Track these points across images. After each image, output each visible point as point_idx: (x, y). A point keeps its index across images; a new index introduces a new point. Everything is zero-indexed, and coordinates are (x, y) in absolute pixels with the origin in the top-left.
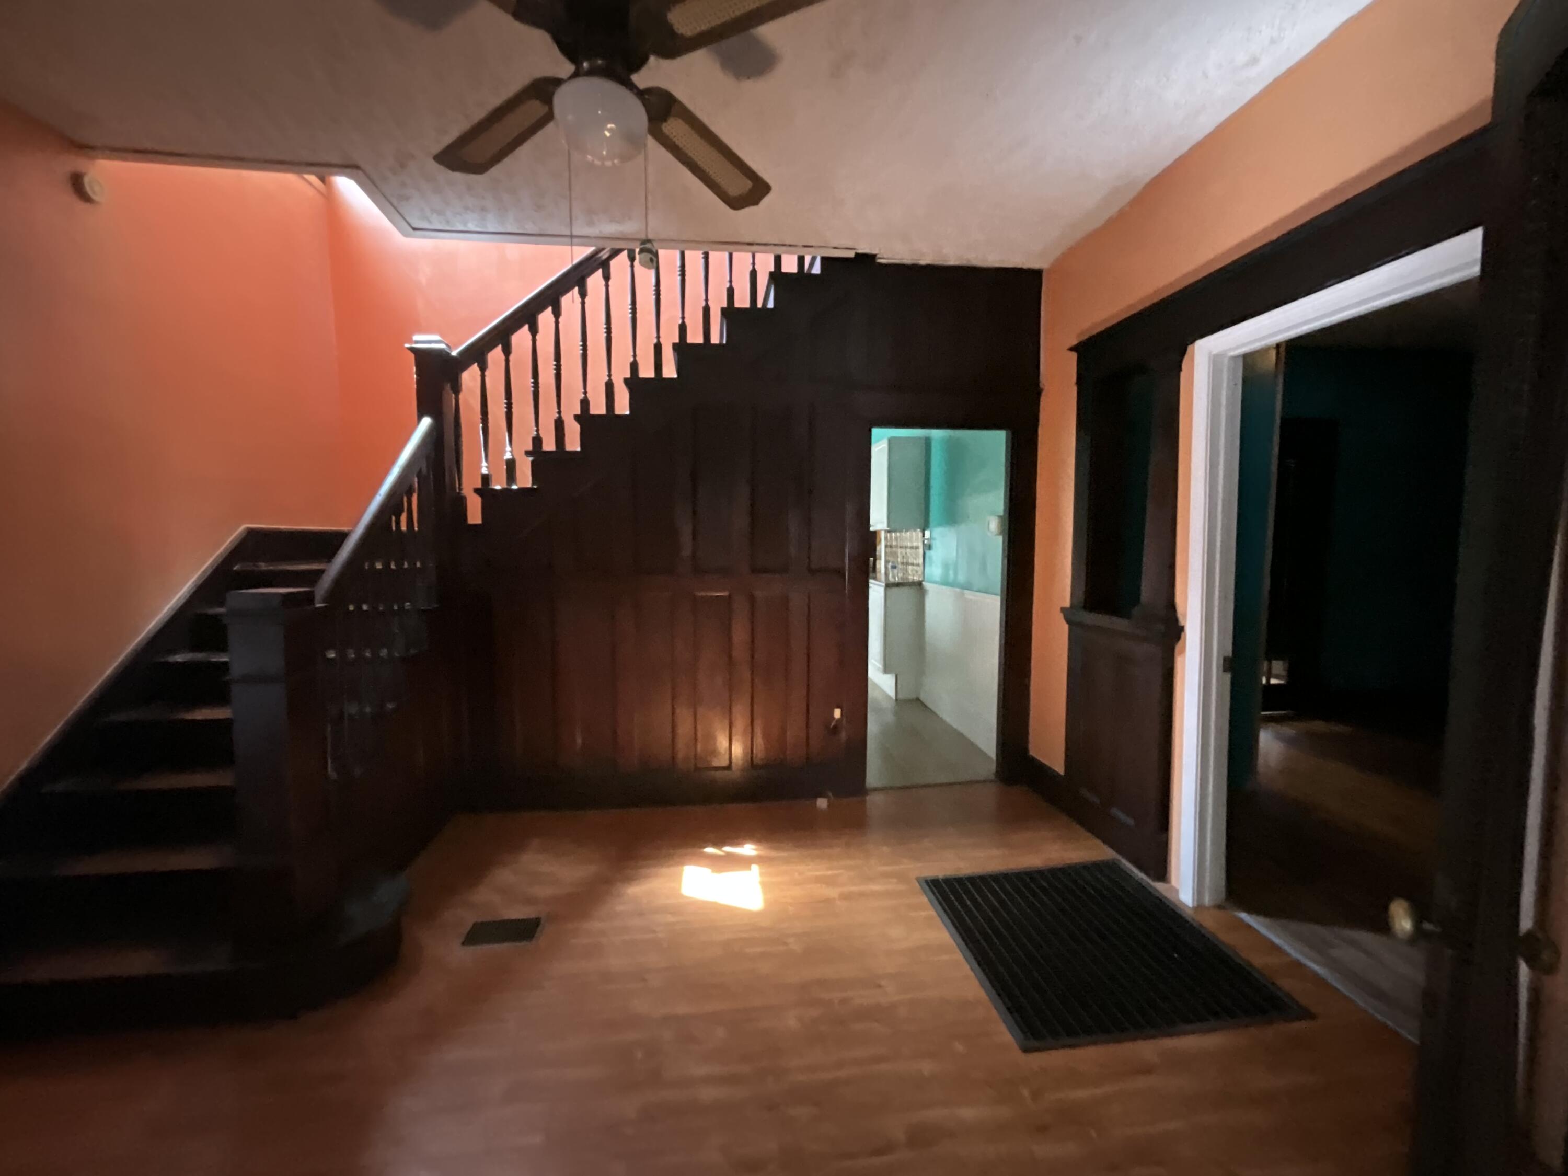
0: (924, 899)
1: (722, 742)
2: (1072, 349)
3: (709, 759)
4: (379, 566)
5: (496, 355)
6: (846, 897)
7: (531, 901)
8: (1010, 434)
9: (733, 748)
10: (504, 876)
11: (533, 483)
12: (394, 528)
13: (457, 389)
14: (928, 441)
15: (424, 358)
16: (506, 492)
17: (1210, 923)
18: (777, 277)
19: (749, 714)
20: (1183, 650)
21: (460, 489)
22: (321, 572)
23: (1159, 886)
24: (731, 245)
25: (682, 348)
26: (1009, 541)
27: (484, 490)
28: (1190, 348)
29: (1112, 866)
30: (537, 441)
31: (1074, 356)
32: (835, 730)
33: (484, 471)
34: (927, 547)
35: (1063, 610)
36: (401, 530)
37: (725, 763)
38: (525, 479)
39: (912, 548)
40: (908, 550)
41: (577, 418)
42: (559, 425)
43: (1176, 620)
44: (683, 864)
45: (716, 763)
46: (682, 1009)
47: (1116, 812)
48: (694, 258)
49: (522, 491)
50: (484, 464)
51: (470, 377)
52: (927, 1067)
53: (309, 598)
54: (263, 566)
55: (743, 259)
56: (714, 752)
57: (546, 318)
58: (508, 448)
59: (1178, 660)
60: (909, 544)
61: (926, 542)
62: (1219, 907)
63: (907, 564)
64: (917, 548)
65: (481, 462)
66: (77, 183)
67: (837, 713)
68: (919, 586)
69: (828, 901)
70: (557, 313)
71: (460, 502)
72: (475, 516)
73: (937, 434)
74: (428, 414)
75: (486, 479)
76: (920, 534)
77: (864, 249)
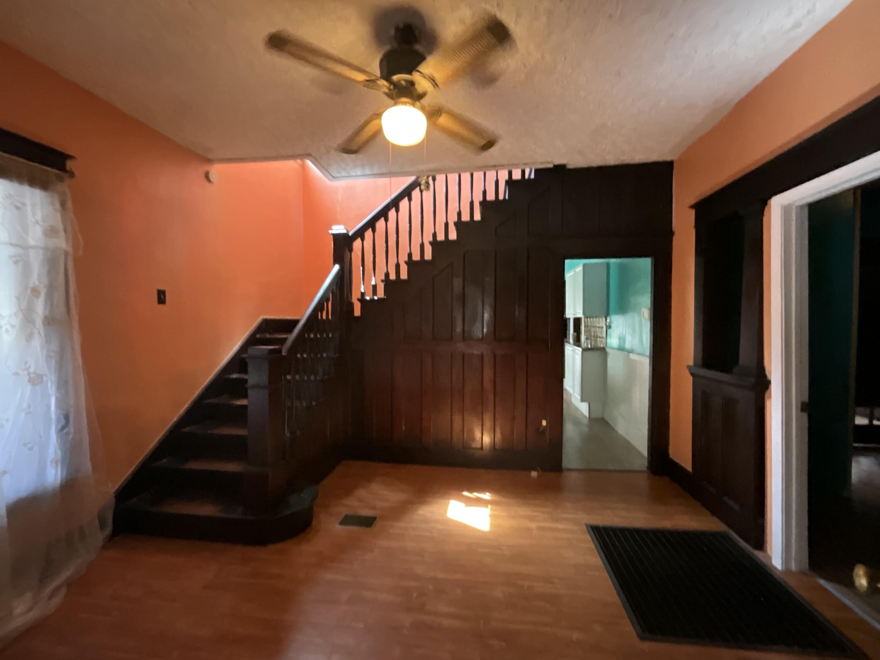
0: (588, 537)
1: (478, 434)
2: (692, 207)
3: (470, 442)
4: (312, 336)
5: (369, 234)
6: (540, 529)
7: (374, 508)
8: (653, 259)
9: (484, 438)
10: (361, 493)
11: (384, 295)
12: (319, 317)
13: (351, 250)
14: (608, 265)
15: (337, 237)
16: (372, 300)
17: (792, 583)
18: (510, 182)
19: (493, 420)
20: (770, 397)
21: (351, 299)
22: (285, 339)
23: (758, 554)
24: (484, 168)
25: (459, 224)
26: (654, 324)
27: (362, 300)
28: (768, 201)
29: (724, 536)
30: (387, 275)
31: (693, 212)
32: (543, 432)
33: (363, 291)
34: (609, 327)
35: (689, 367)
36: (323, 319)
37: (479, 446)
38: (381, 294)
39: (599, 327)
40: (597, 329)
41: (406, 262)
42: (398, 266)
43: (765, 376)
44: (449, 499)
45: (474, 446)
46: (441, 575)
47: (726, 499)
48: (466, 177)
49: (379, 299)
50: (362, 287)
51: (357, 244)
52: (576, 636)
53: (279, 351)
54: (268, 336)
55: (491, 175)
56: (473, 439)
57: (392, 214)
58: (373, 278)
59: (767, 403)
60: (598, 325)
61: (607, 324)
62: (802, 573)
63: (597, 337)
64: (602, 327)
65: (361, 285)
66: (207, 176)
67: (544, 423)
68: (603, 350)
69: (529, 530)
70: (397, 211)
71: (351, 305)
72: (357, 312)
73: (613, 261)
74: (338, 263)
75: (363, 294)
76: (604, 319)
77: (558, 162)
